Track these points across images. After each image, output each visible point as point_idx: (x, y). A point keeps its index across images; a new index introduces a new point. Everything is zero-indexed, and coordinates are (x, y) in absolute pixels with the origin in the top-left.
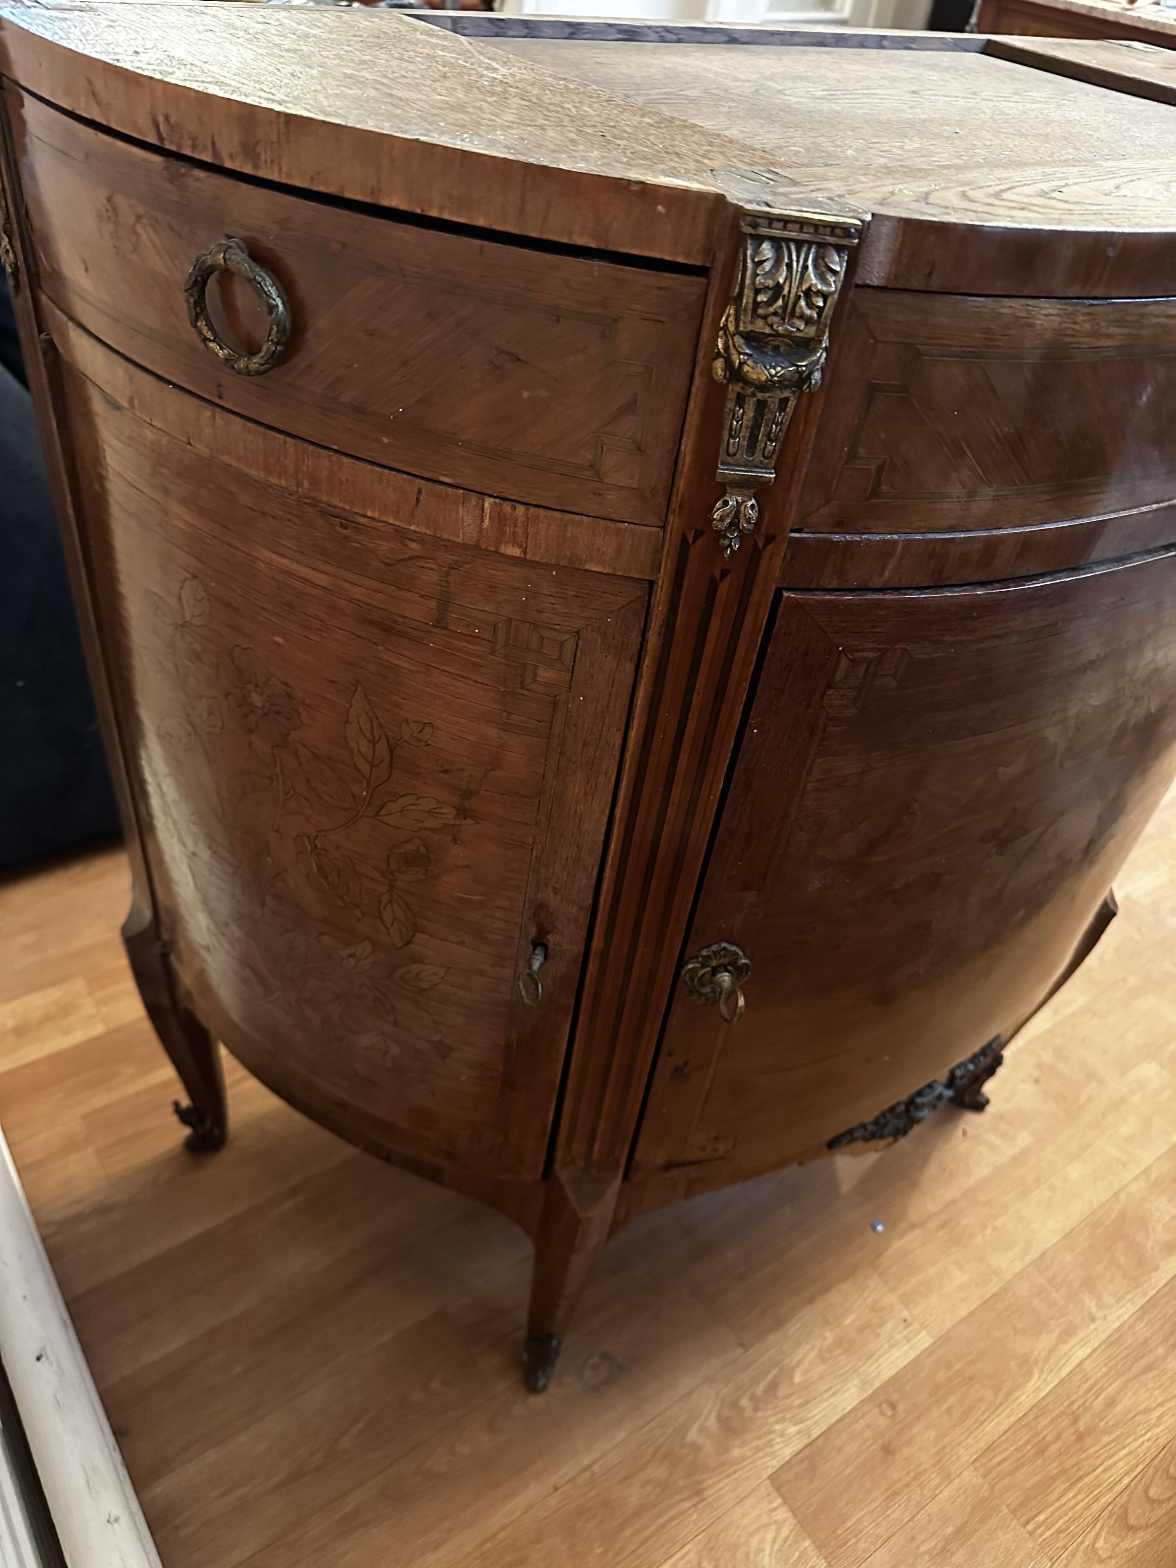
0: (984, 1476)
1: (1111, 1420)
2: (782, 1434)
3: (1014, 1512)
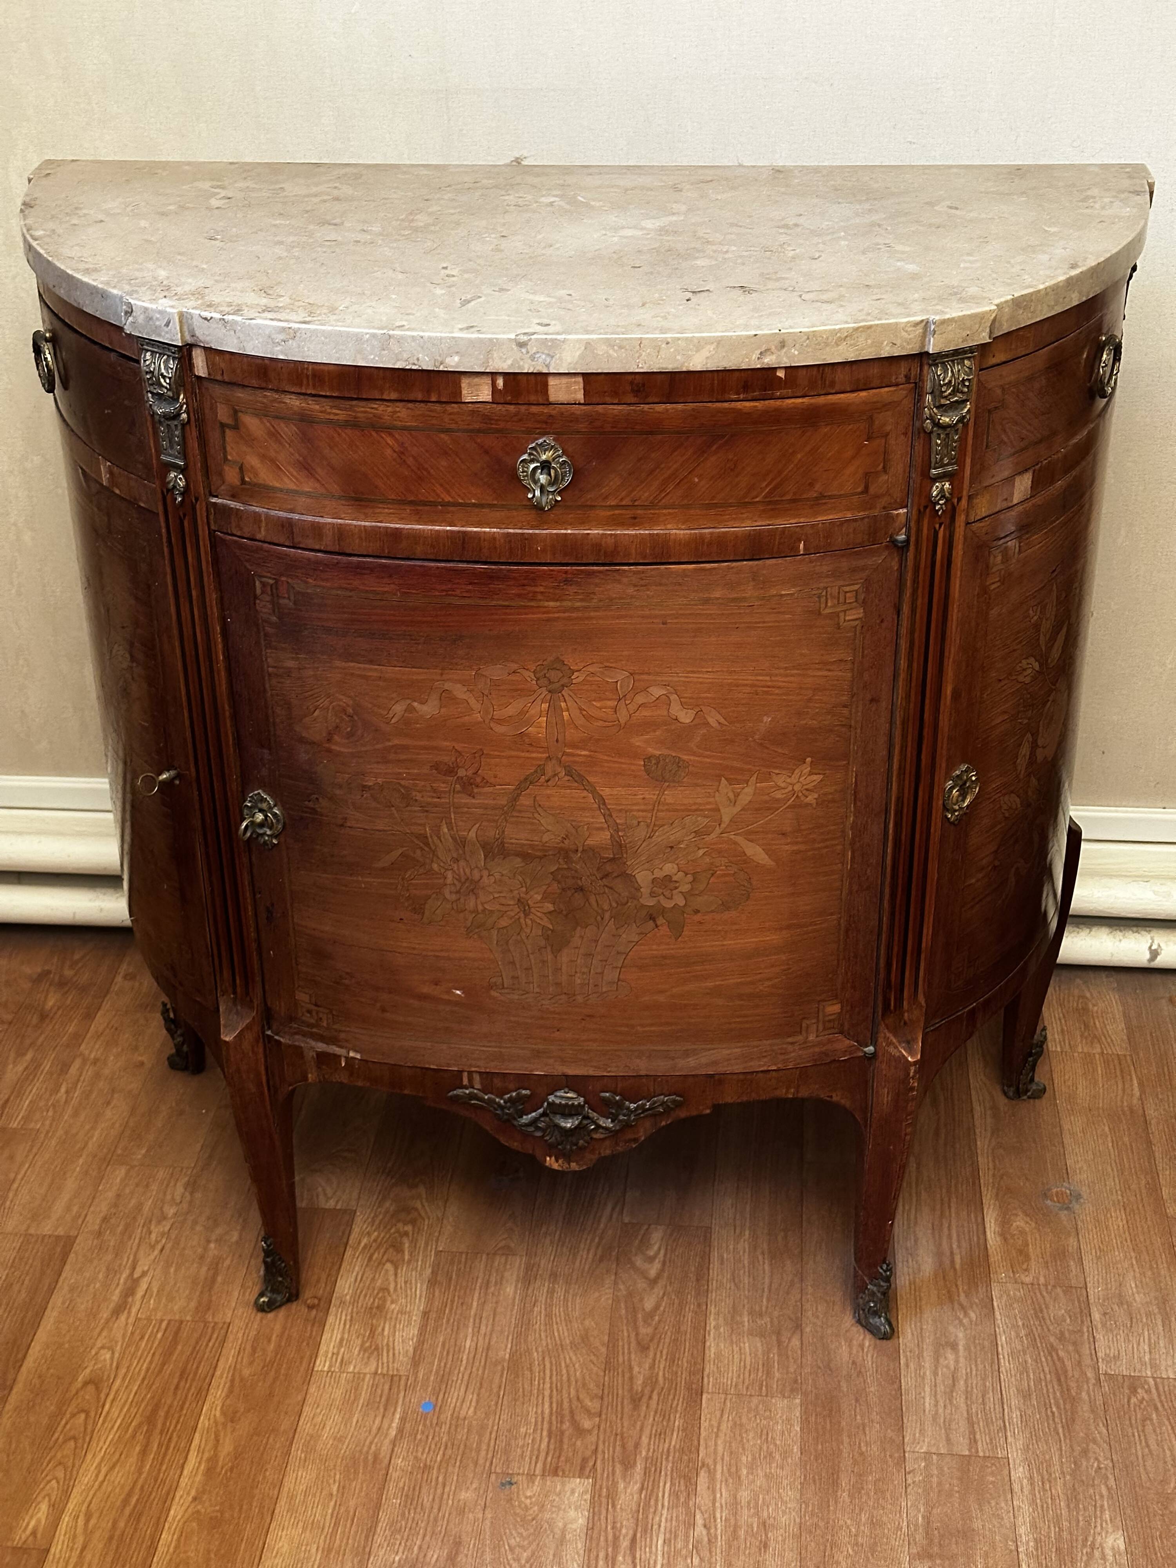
0: (216, 1323)
1: (140, 1437)
2: (369, 1234)
3: (181, 1322)
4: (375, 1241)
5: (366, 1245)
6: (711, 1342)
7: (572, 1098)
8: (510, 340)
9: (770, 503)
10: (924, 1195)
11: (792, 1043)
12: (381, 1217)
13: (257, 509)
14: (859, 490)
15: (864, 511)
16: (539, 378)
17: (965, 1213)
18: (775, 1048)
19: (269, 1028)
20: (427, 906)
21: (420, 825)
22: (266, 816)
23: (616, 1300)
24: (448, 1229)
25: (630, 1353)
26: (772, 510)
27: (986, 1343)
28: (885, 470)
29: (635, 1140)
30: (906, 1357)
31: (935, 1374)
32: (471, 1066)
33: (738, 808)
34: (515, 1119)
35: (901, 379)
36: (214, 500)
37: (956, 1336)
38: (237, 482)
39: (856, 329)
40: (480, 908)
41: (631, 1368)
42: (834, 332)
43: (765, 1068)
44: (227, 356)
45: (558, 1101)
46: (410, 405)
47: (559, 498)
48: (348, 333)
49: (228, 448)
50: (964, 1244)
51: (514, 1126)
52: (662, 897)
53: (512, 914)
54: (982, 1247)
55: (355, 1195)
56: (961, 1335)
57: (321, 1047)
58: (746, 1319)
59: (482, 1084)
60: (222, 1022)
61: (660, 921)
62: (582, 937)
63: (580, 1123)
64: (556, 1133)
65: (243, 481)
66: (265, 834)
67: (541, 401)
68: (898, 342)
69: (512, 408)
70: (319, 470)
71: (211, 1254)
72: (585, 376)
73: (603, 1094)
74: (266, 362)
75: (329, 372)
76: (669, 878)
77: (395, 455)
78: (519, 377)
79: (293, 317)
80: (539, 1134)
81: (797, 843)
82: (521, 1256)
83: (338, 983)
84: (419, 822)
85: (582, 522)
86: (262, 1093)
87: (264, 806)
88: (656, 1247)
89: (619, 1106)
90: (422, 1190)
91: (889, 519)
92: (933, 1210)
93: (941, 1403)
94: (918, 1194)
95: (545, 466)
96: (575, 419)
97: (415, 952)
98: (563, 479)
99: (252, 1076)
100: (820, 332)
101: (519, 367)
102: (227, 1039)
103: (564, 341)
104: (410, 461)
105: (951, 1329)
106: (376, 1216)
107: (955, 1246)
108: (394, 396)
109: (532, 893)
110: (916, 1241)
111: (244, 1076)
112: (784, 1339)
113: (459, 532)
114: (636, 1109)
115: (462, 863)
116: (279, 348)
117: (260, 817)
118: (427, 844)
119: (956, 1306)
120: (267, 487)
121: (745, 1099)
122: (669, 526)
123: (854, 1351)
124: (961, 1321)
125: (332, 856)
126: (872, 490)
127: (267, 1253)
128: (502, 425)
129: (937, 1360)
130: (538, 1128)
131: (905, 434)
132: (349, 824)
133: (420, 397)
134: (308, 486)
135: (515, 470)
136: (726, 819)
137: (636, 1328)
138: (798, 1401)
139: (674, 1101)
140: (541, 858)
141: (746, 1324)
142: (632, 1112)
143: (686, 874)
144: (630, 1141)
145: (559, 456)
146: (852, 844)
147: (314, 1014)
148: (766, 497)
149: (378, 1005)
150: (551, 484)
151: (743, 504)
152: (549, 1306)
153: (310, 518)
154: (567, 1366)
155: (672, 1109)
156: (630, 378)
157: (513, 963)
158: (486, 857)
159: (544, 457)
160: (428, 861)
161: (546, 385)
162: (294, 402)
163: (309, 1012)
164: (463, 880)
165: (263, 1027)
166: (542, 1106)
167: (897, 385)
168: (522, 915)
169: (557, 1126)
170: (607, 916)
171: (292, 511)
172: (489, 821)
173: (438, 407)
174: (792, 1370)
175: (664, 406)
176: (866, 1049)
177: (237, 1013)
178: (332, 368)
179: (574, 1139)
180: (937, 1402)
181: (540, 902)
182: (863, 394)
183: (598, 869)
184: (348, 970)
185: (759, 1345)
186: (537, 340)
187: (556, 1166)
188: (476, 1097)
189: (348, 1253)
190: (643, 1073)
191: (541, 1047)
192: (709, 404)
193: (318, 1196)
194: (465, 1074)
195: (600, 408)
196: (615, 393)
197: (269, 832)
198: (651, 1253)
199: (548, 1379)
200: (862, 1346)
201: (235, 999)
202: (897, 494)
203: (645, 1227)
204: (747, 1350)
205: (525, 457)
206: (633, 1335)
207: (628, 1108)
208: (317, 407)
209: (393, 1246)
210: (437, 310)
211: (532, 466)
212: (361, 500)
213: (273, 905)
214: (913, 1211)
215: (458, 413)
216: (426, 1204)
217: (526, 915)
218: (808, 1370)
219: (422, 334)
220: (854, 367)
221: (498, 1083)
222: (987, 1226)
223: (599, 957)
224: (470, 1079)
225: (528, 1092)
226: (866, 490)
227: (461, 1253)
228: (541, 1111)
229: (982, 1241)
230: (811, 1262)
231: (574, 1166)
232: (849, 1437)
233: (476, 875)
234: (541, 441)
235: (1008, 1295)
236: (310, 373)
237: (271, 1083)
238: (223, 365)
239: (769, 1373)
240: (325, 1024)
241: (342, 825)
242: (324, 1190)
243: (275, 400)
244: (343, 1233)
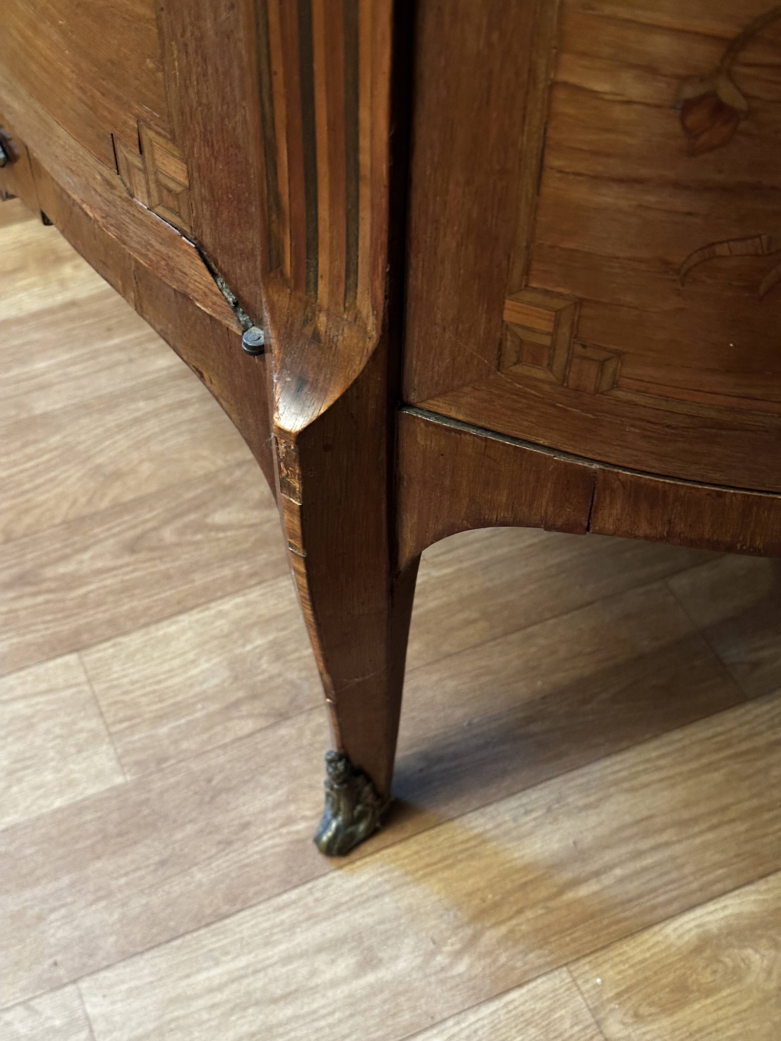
6: (185, 620)
10: (718, 776)
11: (109, 184)
17: (718, 857)
23: (208, 477)
25: (114, 535)
27: (407, 1017)
30: (300, 899)
31: (287, 960)
37: (395, 958)
41: (85, 549)
50: (632, 888)
54: (648, 918)
56: (401, 965)
58: (259, 642)
92: (687, 805)
93: (219, 997)
94: (712, 767)
105: (409, 943)
107: (618, 872)
110: (587, 807)
112: (245, 709)
119: (469, 931)
123: (270, 816)
124: (433, 954)
129: (320, 950)
137: (166, 522)
138: (119, 780)
141: (249, 647)
152: (156, 414)
154: (52, 480)
174: (185, 745)
180: (220, 988)
185: (216, 681)
199: (15, 470)
200: (290, 821)
204: (194, 672)
206: (149, 525)
214: (663, 774)
218: (196, 766)
222: (711, 907)
229: (661, 912)
230: (435, 677)
232: (73, 884)
235: (552, 1010)
239: (160, 718)
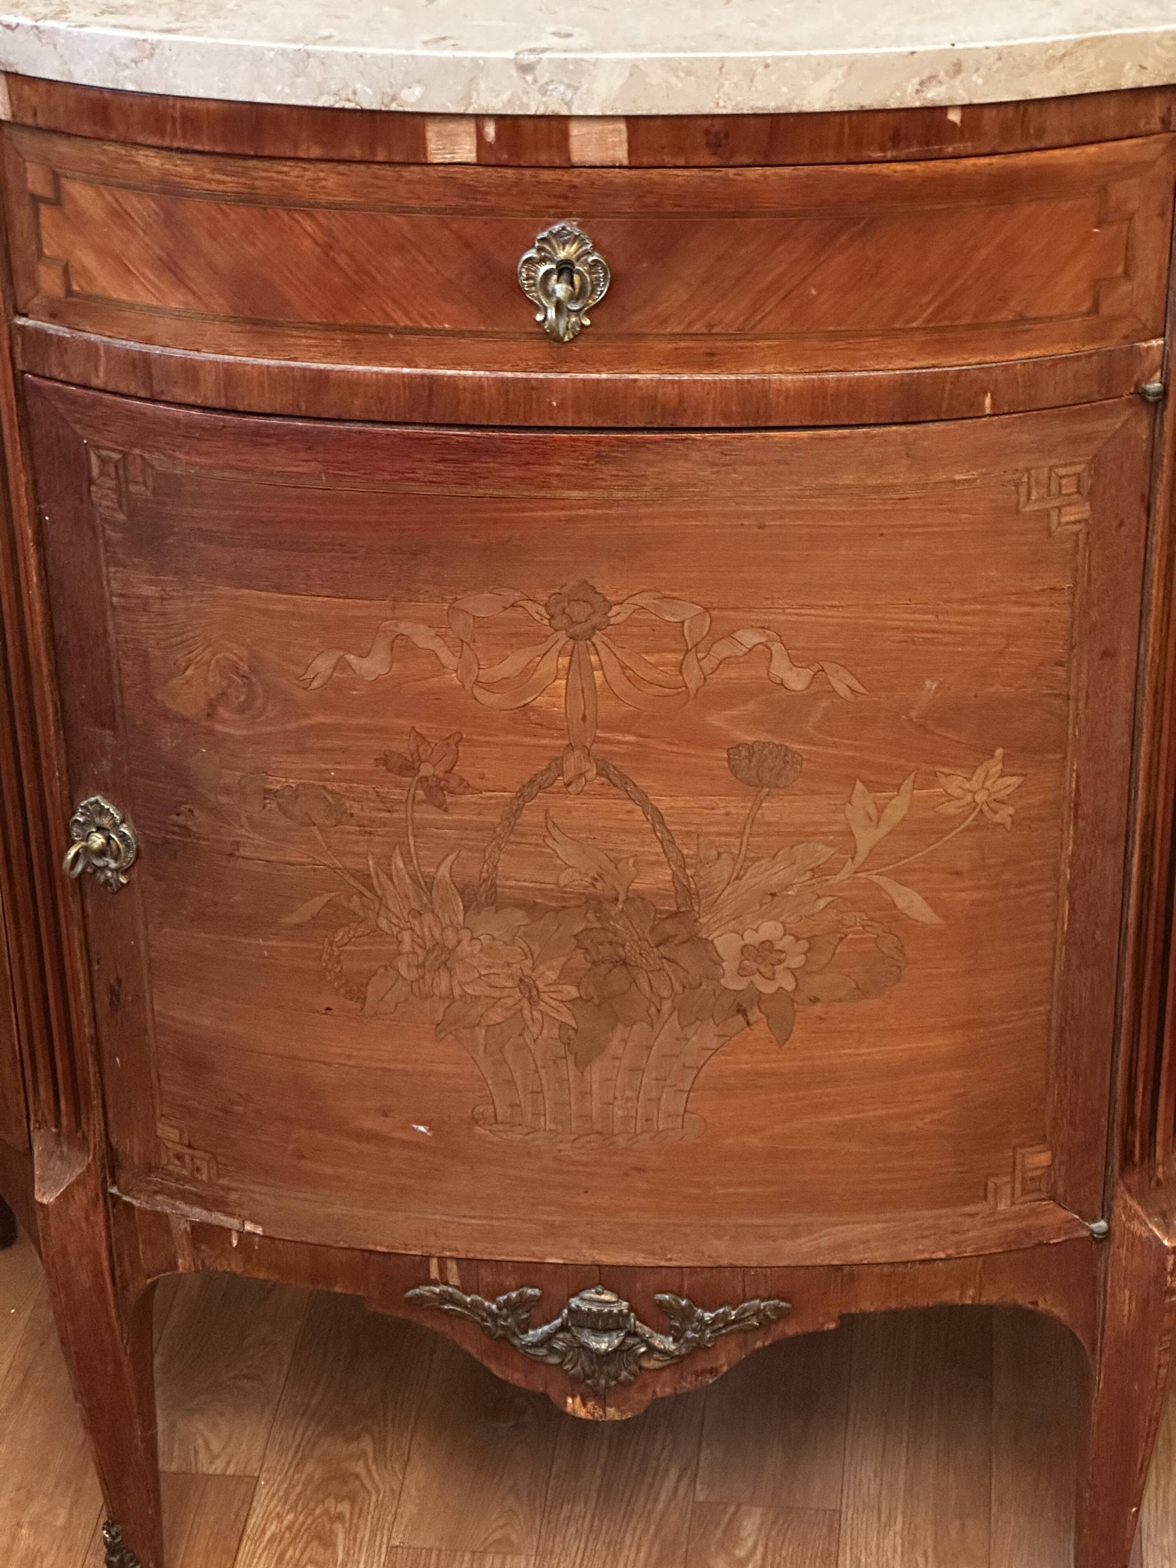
2: (279, 1517)
4: (289, 1528)
5: (273, 1535)
7: (609, 1302)
8: (507, 61)
9: (938, 329)
11: (972, 1215)
12: (299, 1488)
13: (93, 337)
14: (1085, 307)
15: (1094, 340)
16: (554, 124)
18: (942, 1222)
19: (114, 1183)
20: (370, 988)
21: (358, 855)
22: (109, 839)
24: (410, 1509)
26: (938, 341)
28: (1127, 274)
29: (712, 1371)
32: (444, 1249)
33: (884, 830)
34: (514, 1334)
35: (1156, 125)
36: (21, 321)
38: (60, 292)
39: (1081, 43)
40: (457, 991)
42: (1044, 48)
43: (926, 1256)
44: (43, 87)
45: (585, 1307)
46: (342, 168)
47: (587, 322)
48: (239, 48)
49: (45, 236)
51: (514, 1346)
52: (757, 975)
53: (510, 1002)
55: (258, 1450)
57: (198, 1214)
59: (461, 1278)
60: (37, 1172)
61: (755, 1015)
62: (624, 1041)
63: (622, 1343)
64: (583, 1358)
65: (69, 292)
66: (106, 867)
67: (558, 162)
68: (1149, 63)
69: (510, 173)
70: (193, 274)
71: (23, 1545)
72: (631, 120)
73: (659, 1296)
74: (107, 95)
75: (208, 111)
76: (767, 945)
77: (318, 250)
78: (523, 123)
79: (151, 21)
80: (554, 1360)
81: (979, 888)
82: (528, 1556)
83: (225, 1111)
84: (356, 849)
85: (625, 361)
86: (102, 1290)
87: (105, 821)
88: (750, 1543)
89: (686, 1315)
90: (367, 1444)
91: (1133, 355)
95: (565, 269)
96: (610, 191)
97: (351, 1063)
98: (593, 291)
99: (85, 1260)
100: (1020, 47)
101: (522, 105)
102: (45, 1201)
103: (596, 63)
104: (343, 260)
106: (291, 1486)
108: (315, 152)
109: (542, 968)
111: (73, 1261)
113: (423, 376)
114: (714, 1320)
115: (428, 918)
116: (127, 73)
117: (98, 840)
118: (371, 888)
120: (107, 301)
121: (893, 1305)
122: (769, 368)
125: (216, 904)
126: (1106, 309)
127: (112, 1549)
128: (493, 200)
130: (552, 1351)
131: (1162, 215)
132: (242, 852)
133: (358, 154)
134: (175, 300)
135: (516, 274)
136: (863, 849)
139: (776, 1308)
140: (557, 911)
142: (707, 1325)
143: (798, 939)
144: (704, 1372)
145: (588, 253)
146: (1071, 889)
147: (187, 1159)
148: (928, 320)
149: (291, 1146)
150: (573, 298)
151: (889, 333)
153: (179, 353)
155: (772, 1322)
156: (705, 123)
157: (512, 1082)
158: (466, 909)
159: (562, 254)
160: (372, 915)
161: (565, 136)
162: (152, 161)
163: (179, 1157)
164: (429, 945)
165: (104, 1180)
166: (559, 1315)
167: (1148, 134)
168: (525, 1004)
169: (584, 1348)
170: (667, 1006)
171: (149, 341)
172: (470, 850)
173: (388, 172)
175: (759, 170)
176: (1094, 1226)
177: (62, 1158)
178: (212, 106)
179: (612, 1369)
181: (555, 983)
182: (1092, 149)
183: (652, 929)
184: (243, 1091)
186: (550, 60)
187: (582, 1413)
188: (452, 1300)
189: (246, 1547)
190: (725, 1262)
191: (557, 1218)
192: (836, 168)
193: (196, 1453)
194: (434, 1262)
195: (654, 174)
196: (680, 150)
197: (113, 865)
198: (741, 1552)
201: (58, 1135)
202: (1148, 314)
203: (732, 1508)
205: (532, 253)
207: (701, 1320)
208: (189, 170)
209: (319, 1538)
210: (386, 9)
211: (543, 269)
212: (262, 323)
213: (119, 982)
215: (421, 181)
216: (373, 1468)
217: (533, 1002)
219: (360, 50)
220: (1077, 105)
221: (486, 1275)
223: (654, 1075)
224: (442, 1270)
225: (536, 1292)
226: (1095, 309)
227: (430, 1550)
228: (558, 1322)
231: (612, 1413)
233: (451, 937)
234: (557, 228)
236: (177, 115)
237: (117, 1273)
238: (35, 100)
240: (204, 1177)
241: (231, 855)
242: (207, 1444)
243: (119, 158)
244: (237, 1516)
